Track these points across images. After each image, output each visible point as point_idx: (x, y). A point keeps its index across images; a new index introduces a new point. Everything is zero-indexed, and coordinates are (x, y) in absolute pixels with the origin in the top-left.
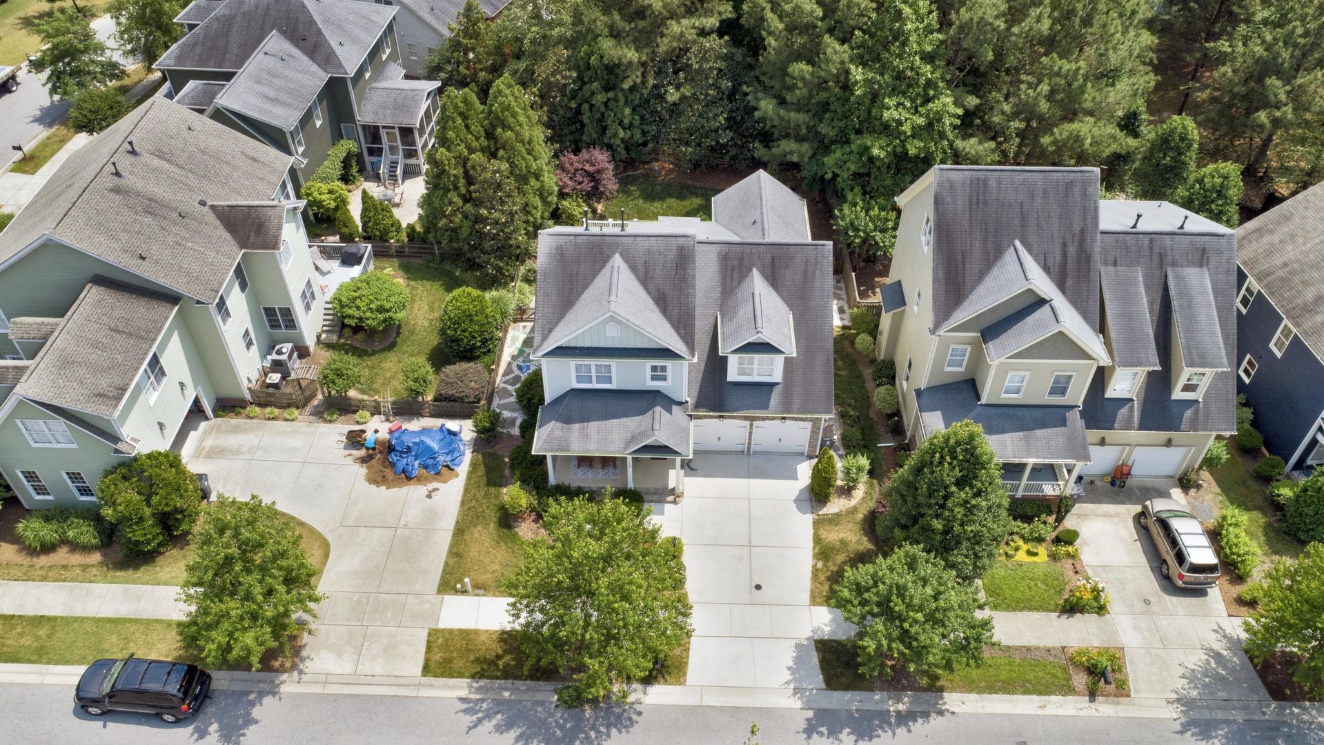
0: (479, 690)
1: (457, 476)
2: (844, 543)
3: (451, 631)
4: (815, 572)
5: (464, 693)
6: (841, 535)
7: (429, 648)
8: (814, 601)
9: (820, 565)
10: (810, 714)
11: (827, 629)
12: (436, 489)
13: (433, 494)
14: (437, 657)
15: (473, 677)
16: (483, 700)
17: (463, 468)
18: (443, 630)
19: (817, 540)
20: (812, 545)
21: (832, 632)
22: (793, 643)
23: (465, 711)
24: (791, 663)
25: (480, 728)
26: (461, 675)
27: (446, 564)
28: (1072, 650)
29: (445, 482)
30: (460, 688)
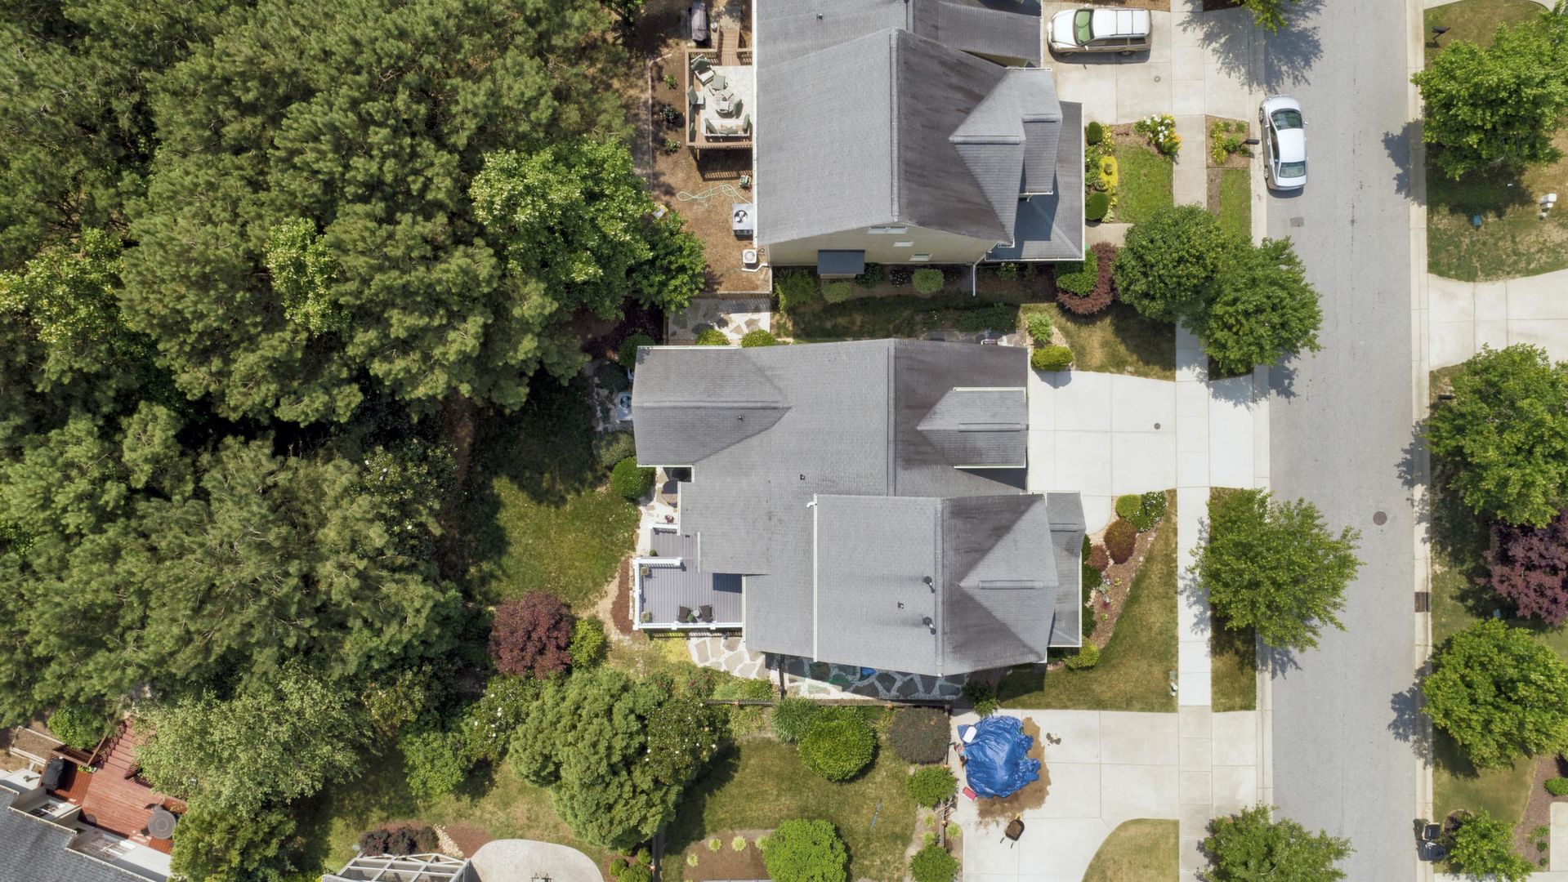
0: (1264, 663)
1: (1029, 719)
2: (1105, 344)
3: (1215, 693)
4: (1137, 373)
5: (1268, 675)
6: (1096, 344)
7: (1231, 709)
8: (1173, 378)
9: (1129, 368)
10: (1273, 392)
11: (1198, 370)
14: (1238, 700)
15: (1254, 668)
16: (1273, 659)
17: (1019, 714)
18: (1213, 699)
19: (1101, 369)
20: (1107, 375)
21: (1200, 366)
22: (1212, 400)
23: (1283, 672)
24: (1231, 403)
25: (1297, 660)
26: (1253, 678)
27: (1142, 710)
28: (1210, 161)
29: (1038, 729)
30: (1264, 678)
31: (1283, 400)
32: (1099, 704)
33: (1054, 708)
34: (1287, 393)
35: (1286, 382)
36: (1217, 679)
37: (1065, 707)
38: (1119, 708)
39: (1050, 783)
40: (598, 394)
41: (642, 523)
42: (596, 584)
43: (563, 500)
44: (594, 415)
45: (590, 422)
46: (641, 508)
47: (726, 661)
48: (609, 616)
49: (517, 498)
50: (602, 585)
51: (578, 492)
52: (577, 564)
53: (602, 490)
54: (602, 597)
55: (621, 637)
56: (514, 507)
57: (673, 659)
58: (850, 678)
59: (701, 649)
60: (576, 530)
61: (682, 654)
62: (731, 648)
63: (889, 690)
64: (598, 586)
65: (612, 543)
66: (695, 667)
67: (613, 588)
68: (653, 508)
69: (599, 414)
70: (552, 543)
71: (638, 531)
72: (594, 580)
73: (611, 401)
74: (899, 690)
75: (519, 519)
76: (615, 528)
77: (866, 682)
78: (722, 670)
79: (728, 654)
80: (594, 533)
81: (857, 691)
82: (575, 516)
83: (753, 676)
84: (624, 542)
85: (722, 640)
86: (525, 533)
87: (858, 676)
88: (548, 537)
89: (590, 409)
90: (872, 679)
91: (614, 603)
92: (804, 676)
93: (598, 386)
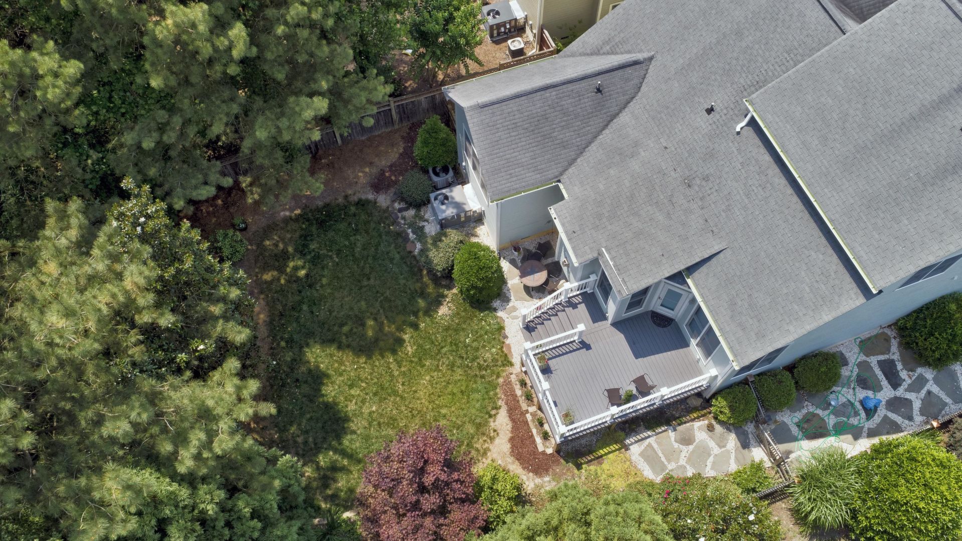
40: (404, 218)
41: (508, 331)
42: (479, 426)
43: (400, 342)
44: (406, 239)
45: (405, 248)
46: (500, 314)
47: (689, 460)
48: (510, 459)
49: (341, 363)
50: (486, 423)
51: (415, 326)
52: (444, 411)
53: (443, 310)
54: (492, 439)
55: (538, 481)
56: (341, 375)
57: (619, 485)
58: (854, 421)
59: (650, 457)
60: (429, 370)
61: (628, 474)
62: (687, 440)
63: (910, 418)
64: (481, 427)
65: (480, 368)
66: (652, 484)
67: (502, 422)
68: (515, 309)
69: (412, 236)
70: (402, 397)
71: (507, 342)
72: (472, 421)
73: (422, 219)
74: (922, 412)
75: (351, 386)
76: (477, 349)
77: (877, 419)
78: (690, 474)
79: (686, 451)
80: (452, 366)
81: (872, 434)
82: (422, 355)
83: (733, 467)
84: (495, 360)
85: (671, 434)
86: (363, 401)
87: (863, 414)
88: (395, 393)
90: (882, 412)
91: (511, 440)
92: (795, 439)
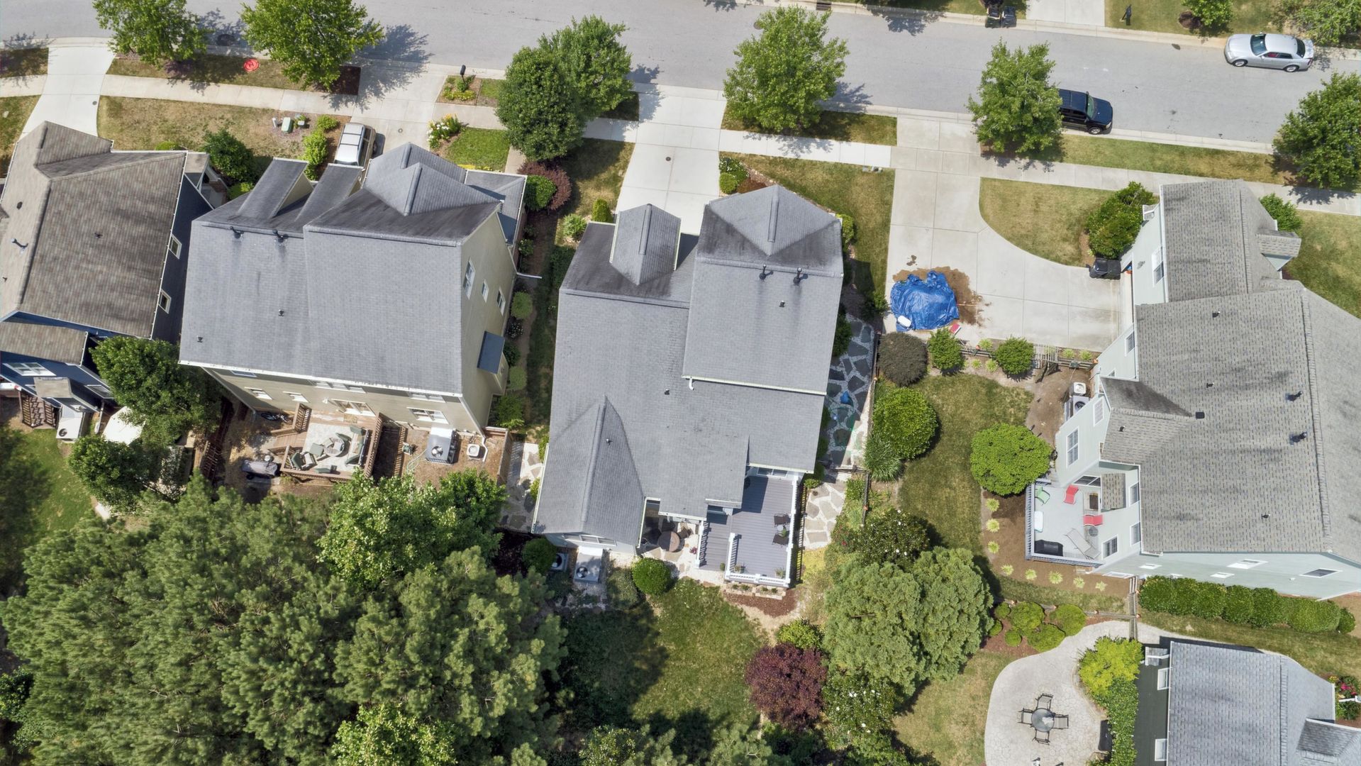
0: (860, 108)
1: (894, 277)
2: (598, 188)
3: (882, 143)
4: (624, 168)
5: (869, 107)
6: (598, 193)
7: (895, 133)
8: (632, 145)
9: (620, 173)
10: (653, 81)
11: (628, 127)
12: (909, 264)
13: (911, 260)
14: (888, 128)
15: (864, 115)
16: (856, 102)
17: (890, 284)
18: (886, 144)
19: (617, 193)
20: (622, 189)
21: (625, 125)
22: (653, 120)
23: (867, 97)
24: (658, 108)
25: (857, 86)
26: (872, 117)
27: (892, 194)
28: (471, 103)
29: (903, 271)
30: (871, 110)
31: (659, 76)
32: (886, 225)
33: (886, 257)
34: (655, 73)
35: (646, 72)
36: (872, 140)
37: (886, 250)
38: (889, 210)
39: (948, 268)
40: (571, 605)
41: (695, 578)
42: (746, 629)
43: (662, 650)
44: (590, 611)
45: (596, 616)
46: (681, 576)
47: (827, 517)
48: (777, 619)
49: (657, 697)
50: (748, 623)
51: (658, 634)
52: (725, 646)
53: (658, 612)
54: (759, 624)
55: (797, 610)
56: (665, 701)
57: (821, 565)
58: (850, 414)
59: (815, 538)
60: (694, 642)
61: (818, 556)
62: (816, 512)
63: (863, 383)
64: (748, 627)
65: (710, 608)
66: (830, 546)
67: (752, 613)
68: (682, 566)
69: (590, 606)
70: (703, 668)
71: (702, 582)
72: (742, 630)
73: (580, 592)
74: (863, 375)
75: (677, 698)
76: (697, 603)
77: (855, 401)
78: (835, 522)
79: (821, 515)
80: (699, 625)
81: (861, 409)
82: (680, 641)
83: (843, 496)
84: (710, 596)
85: (808, 518)
86: (692, 694)
87: (849, 406)
88: (697, 671)
89: (584, 613)
90: (853, 395)
91: (766, 613)
92: (844, 452)
93: (564, 604)
